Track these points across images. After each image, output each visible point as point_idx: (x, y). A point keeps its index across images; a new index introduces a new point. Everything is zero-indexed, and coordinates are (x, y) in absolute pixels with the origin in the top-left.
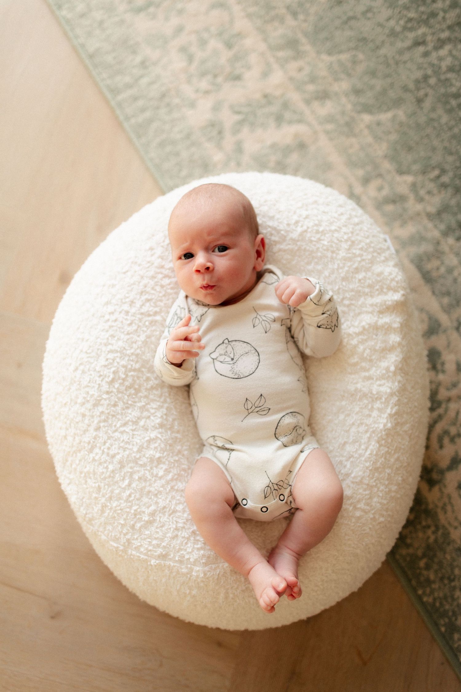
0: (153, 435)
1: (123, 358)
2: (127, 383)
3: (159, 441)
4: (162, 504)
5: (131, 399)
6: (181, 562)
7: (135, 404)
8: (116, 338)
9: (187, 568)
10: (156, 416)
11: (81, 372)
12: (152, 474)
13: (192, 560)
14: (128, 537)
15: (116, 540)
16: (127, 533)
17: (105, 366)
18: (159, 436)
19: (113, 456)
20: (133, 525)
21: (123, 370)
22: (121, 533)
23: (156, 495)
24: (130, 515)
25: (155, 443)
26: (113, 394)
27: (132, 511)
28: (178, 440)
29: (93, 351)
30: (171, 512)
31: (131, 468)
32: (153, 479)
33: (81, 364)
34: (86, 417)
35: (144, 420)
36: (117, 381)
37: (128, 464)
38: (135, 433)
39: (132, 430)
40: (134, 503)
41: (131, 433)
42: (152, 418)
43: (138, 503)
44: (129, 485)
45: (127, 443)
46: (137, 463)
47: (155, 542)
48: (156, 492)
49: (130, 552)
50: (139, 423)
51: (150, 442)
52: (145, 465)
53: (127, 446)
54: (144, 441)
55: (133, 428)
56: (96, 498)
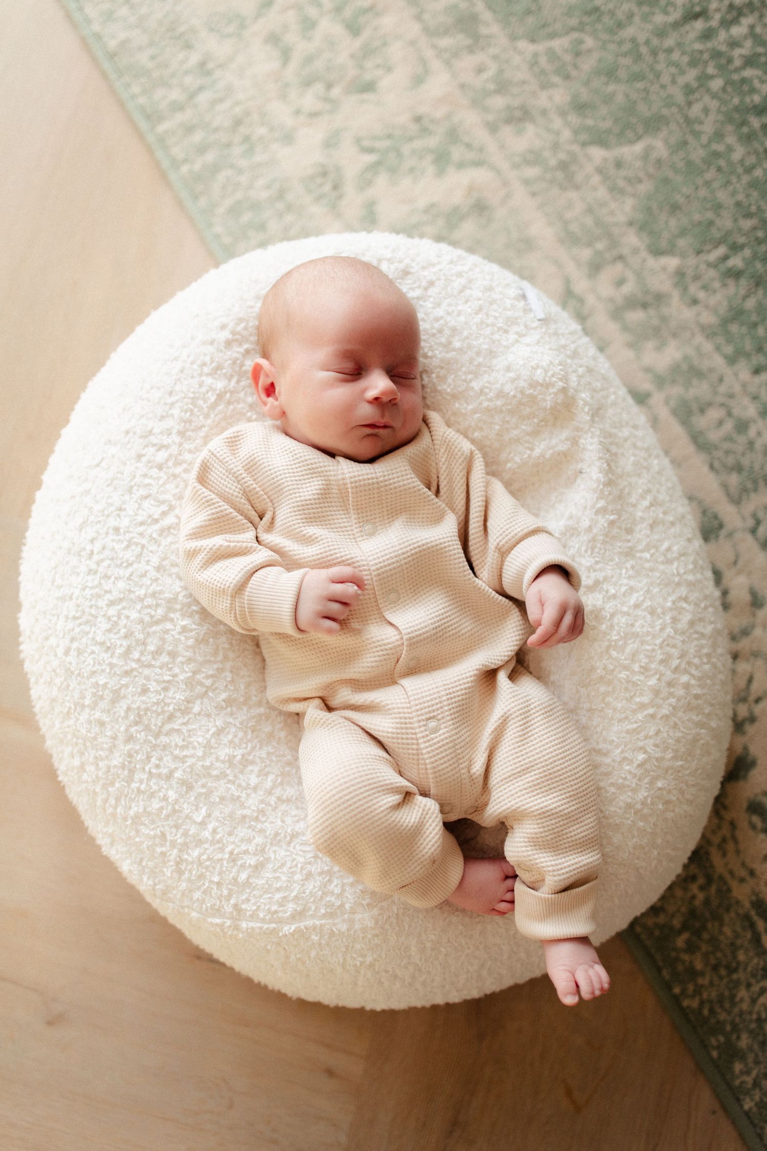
0: (219, 723)
1: (132, 607)
2: (151, 648)
3: (233, 730)
4: (270, 830)
5: (168, 673)
6: (331, 915)
7: (176, 679)
8: (113, 578)
9: (344, 921)
10: (216, 688)
11: (75, 653)
12: (239, 785)
13: (347, 906)
14: (233, 901)
15: (217, 911)
16: (229, 896)
17: (109, 631)
18: (231, 720)
19: (169, 776)
20: (235, 879)
21: (139, 627)
22: (220, 897)
23: (257, 819)
24: (225, 862)
25: (228, 733)
26: (135, 673)
27: (227, 856)
28: (263, 718)
29: (84, 612)
30: (288, 838)
31: (203, 786)
32: (244, 795)
33: (73, 640)
34: (107, 726)
35: (198, 702)
36: (135, 649)
37: (196, 782)
38: (190, 727)
39: (184, 724)
40: (225, 841)
41: (184, 729)
42: (211, 694)
43: (231, 839)
44: (209, 815)
45: (183, 748)
46: (209, 775)
47: (278, 896)
48: (255, 814)
49: (244, 925)
50: (192, 708)
51: (219, 735)
52: (223, 775)
53: (185, 753)
54: (208, 736)
55: (185, 720)
56: (163, 854)
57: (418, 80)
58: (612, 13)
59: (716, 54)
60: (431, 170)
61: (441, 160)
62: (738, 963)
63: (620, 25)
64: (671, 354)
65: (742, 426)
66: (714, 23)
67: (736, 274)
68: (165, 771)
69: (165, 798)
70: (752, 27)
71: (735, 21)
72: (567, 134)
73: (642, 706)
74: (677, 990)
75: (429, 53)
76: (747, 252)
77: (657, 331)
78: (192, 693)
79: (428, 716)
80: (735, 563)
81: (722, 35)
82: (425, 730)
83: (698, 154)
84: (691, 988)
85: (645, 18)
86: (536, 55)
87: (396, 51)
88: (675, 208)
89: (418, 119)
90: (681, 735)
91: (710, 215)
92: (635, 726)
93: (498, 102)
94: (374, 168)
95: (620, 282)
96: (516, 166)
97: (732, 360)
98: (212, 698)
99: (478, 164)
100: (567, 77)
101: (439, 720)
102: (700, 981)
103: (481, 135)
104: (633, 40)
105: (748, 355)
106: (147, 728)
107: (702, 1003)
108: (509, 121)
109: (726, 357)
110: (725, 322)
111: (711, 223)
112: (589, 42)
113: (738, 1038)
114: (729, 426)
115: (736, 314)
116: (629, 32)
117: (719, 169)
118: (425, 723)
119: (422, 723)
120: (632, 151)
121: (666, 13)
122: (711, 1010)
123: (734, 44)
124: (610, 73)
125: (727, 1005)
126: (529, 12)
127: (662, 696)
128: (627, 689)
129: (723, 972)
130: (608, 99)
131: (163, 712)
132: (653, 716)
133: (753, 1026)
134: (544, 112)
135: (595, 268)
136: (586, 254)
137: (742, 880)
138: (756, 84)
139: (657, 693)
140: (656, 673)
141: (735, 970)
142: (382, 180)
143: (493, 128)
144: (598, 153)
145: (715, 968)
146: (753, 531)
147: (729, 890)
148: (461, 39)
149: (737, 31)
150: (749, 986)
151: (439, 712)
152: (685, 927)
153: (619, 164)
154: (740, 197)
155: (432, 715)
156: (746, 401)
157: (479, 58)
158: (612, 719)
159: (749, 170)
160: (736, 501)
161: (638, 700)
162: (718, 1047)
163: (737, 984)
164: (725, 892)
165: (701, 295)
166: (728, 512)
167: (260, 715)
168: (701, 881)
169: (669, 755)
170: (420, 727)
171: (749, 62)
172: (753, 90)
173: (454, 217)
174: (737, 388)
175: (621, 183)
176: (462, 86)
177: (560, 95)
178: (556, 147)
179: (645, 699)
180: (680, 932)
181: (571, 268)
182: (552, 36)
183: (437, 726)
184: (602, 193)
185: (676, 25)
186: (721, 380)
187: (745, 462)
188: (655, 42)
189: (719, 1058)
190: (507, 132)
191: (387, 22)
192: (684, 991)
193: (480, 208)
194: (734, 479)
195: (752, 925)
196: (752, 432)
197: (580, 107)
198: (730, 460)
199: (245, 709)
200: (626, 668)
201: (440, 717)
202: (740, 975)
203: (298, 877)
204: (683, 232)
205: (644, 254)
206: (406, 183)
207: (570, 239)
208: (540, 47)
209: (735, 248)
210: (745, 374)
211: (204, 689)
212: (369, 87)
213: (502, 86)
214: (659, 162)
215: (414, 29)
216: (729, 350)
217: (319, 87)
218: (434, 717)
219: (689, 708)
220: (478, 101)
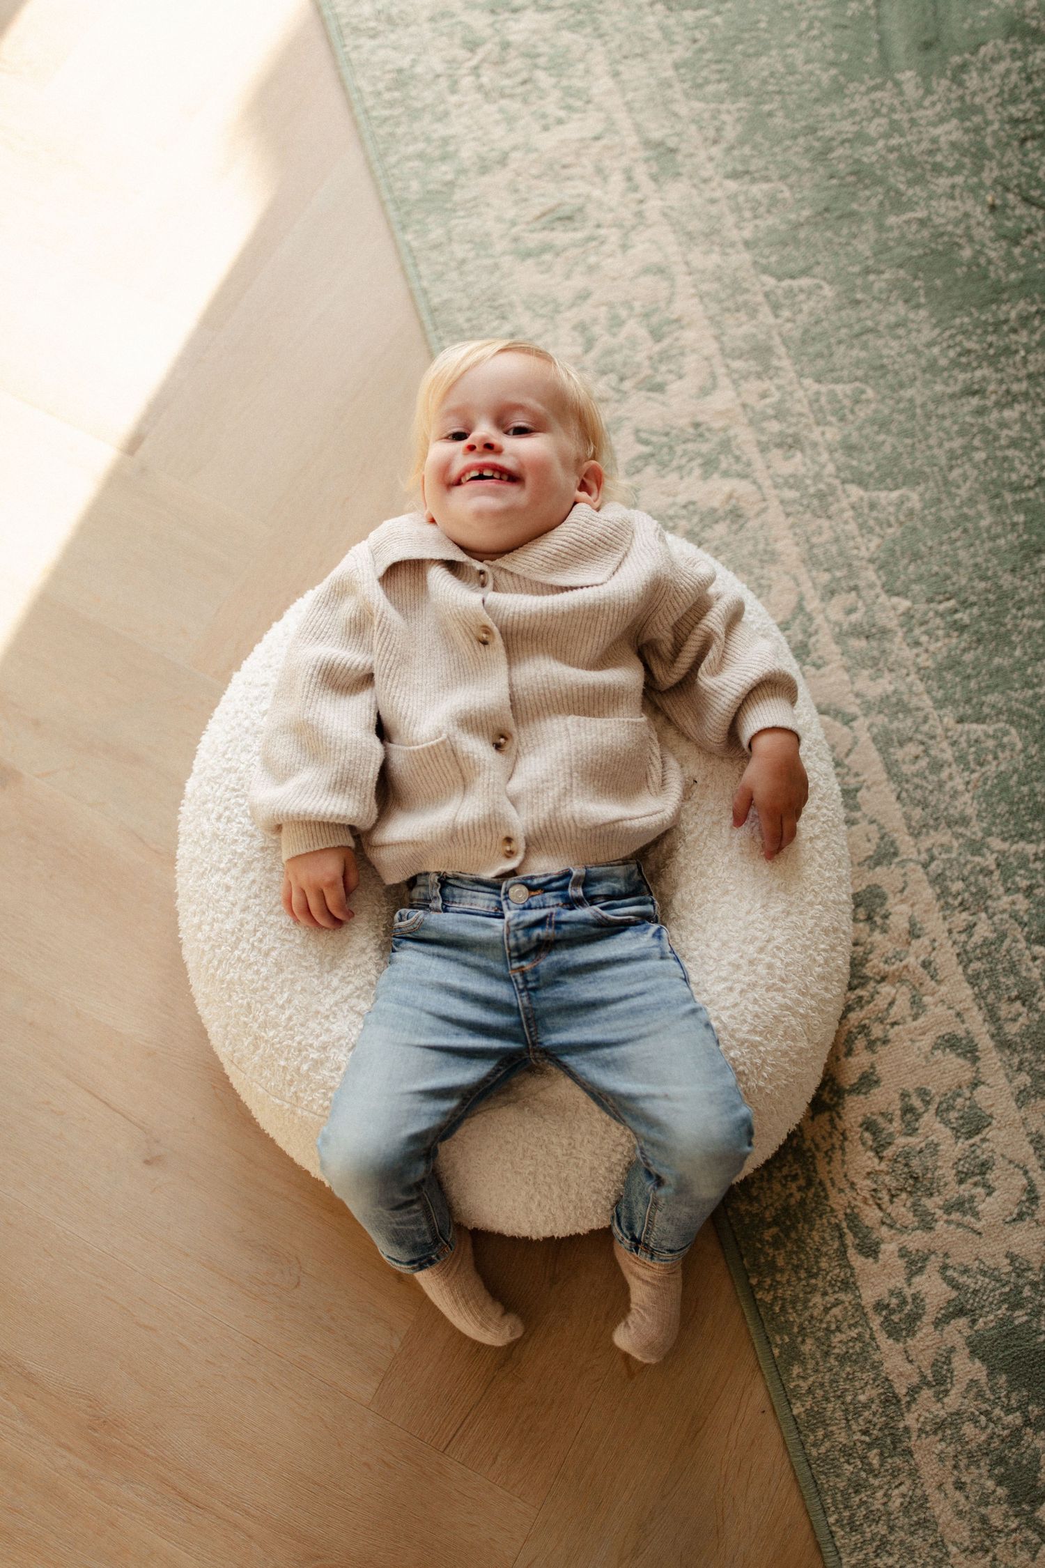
57: (704, 392)
58: (897, 373)
59: (985, 430)
60: (697, 472)
61: (709, 466)
62: (820, 1269)
63: (901, 385)
64: (885, 685)
65: (937, 766)
66: (989, 403)
67: (961, 628)
70: (1023, 414)
71: (1009, 405)
72: (830, 468)
74: (754, 1281)
75: (721, 371)
76: (975, 610)
77: (875, 662)
80: (902, 891)
81: (995, 415)
83: (949, 514)
84: (768, 1281)
85: (926, 384)
86: (818, 393)
87: (691, 362)
88: (916, 557)
89: (697, 425)
91: (948, 569)
93: (775, 426)
94: (646, 458)
95: (850, 611)
96: (776, 486)
97: (940, 704)
99: (743, 476)
100: (842, 419)
102: (778, 1277)
103: (753, 453)
104: (911, 400)
105: (955, 703)
107: (775, 1298)
108: (779, 446)
109: (935, 701)
110: (940, 668)
111: (948, 577)
112: (870, 393)
113: (803, 1342)
114: (923, 763)
115: (953, 664)
116: (908, 393)
117: (965, 531)
120: (887, 497)
121: (947, 385)
122: (783, 1308)
123: (1003, 425)
124: (883, 425)
125: (799, 1307)
126: (820, 355)
129: (803, 1275)
130: (876, 447)
133: (821, 1334)
134: (815, 445)
135: (830, 593)
136: (825, 577)
137: (841, 1191)
138: (1017, 464)
141: (815, 1276)
142: (650, 470)
143: (763, 448)
144: (855, 492)
145: (796, 1268)
146: (925, 866)
147: (826, 1197)
148: (752, 365)
149: (1008, 414)
150: (825, 1294)
152: (775, 1222)
153: (872, 506)
154: (979, 560)
156: (945, 745)
157: (766, 384)
159: (993, 538)
160: (916, 835)
162: (781, 1346)
163: (814, 1289)
164: (822, 1197)
165: (924, 639)
166: (906, 843)
168: (802, 1182)
171: (1014, 443)
172: (1012, 469)
173: (710, 518)
174: (939, 731)
175: (871, 523)
176: (744, 406)
177: (832, 434)
178: (817, 477)
180: (769, 1226)
181: (807, 587)
182: (837, 381)
184: (852, 527)
185: (952, 396)
186: (926, 720)
187: (932, 800)
188: (931, 406)
189: (780, 1356)
190: (776, 454)
191: (689, 336)
192: (759, 1283)
193: (735, 515)
194: (917, 813)
195: (842, 1236)
196: (944, 774)
197: (850, 448)
198: (918, 794)
202: (819, 1282)
204: (919, 579)
205: (878, 590)
206: (673, 477)
207: (811, 560)
208: (823, 389)
209: (966, 604)
210: (949, 721)
212: (660, 388)
213: (780, 414)
214: (911, 513)
215: (712, 347)
216: (939, 694)
217: (613, 378)
220: (755, 422)
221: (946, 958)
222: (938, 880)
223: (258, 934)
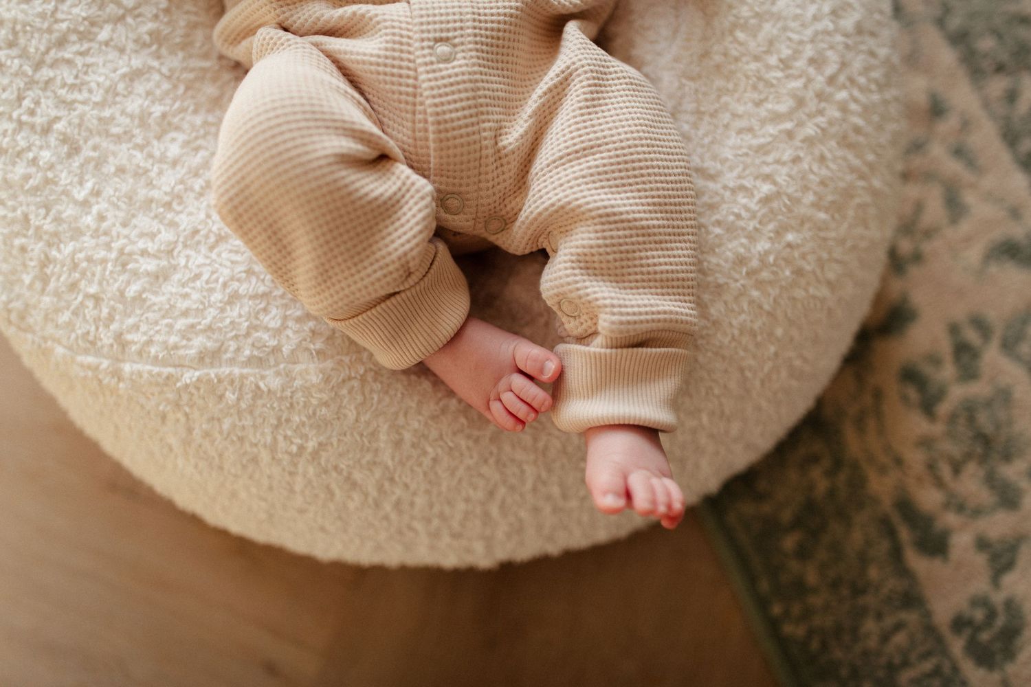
0: (135, 63)
3: (156, 77)
4: (184, 221)
6: (259, 362)
9: (278, 374)
12: (150, 156)
13: (286, 349)
14: (114, 326)
15: (92, 345)
16: (111, 318)
18: (155, 64)
19: (46, 130)
20: (122, 293)
22: (97, 320)
23: (168, 205)
24: (110, 266)
25: (147, 80)
27: (113, 256)
30: (212, 239)
31: (95, 148)
32: (156, 169)
35: (108, 28)
37: (86, 142)
38: (89, 60)
39: (81, 54)
40: (114, 233)
41: (79, 61)
42: (129, 20)
43: (125, 231)
44: (96, 193)
45: (72, 87)
46: (107, 134)
47: (181, 324)
48: (167, 198)
49: (127, 368)
50: (96, 34)
51: (132, 80)
52: (127, 135)
53: (76, 96)
54: (115, 76)
55: (83, 49)
56: (23, 249)
62: (867, 582)
68: (39, 120)
69: (34, 161)
73: (776, 118)
74: (777, 609)
78: (100, 13)
79: (438, 35)
82: (431, 55)
84: (796, 609)
90: (829, 174)
92: (762, 141)
98: (130, 25)
101: (455, 46)
102: (811, 601)
106: (24, 55)
107: (810, 632)
118: (431, 44)
119: (425, 44)
122: (823, 645)
125: (845, 639)
127: (807, 110)
128: (755, 88)
129: (845, 592)
131: (49, 31)
132: (790, 134)
133: (881, 674)
137: (883, 470)
139: (800, 102)
140: (800, 76)
141: (862, 592)
145: (834, 585)
147: (864, 482)
150: (879, 616)
151: (456, 33)
152: (797, 523)
155: (444, 35)
158: (726, 126)
161: (770, 106)
163: (863, 611)
164: (858, 483)
167: (204, 70)
168: (826, 463)
169: (810, 198)
170: (423, 48)
179: (782, 108)
180: (788, 531)
183: (451, 53)
192: (785, 612)
195: (891, 533)
199: (181, 55)
200: (757, 58)
201: (457, 41)
202: (869, 600)
203: (217, 297)
211: (121, 12)
218: (447, 39)
219: (844, 142)
221: (986, 137)
222: (960, 39)
223: (27, 103)
